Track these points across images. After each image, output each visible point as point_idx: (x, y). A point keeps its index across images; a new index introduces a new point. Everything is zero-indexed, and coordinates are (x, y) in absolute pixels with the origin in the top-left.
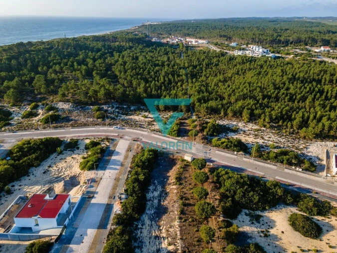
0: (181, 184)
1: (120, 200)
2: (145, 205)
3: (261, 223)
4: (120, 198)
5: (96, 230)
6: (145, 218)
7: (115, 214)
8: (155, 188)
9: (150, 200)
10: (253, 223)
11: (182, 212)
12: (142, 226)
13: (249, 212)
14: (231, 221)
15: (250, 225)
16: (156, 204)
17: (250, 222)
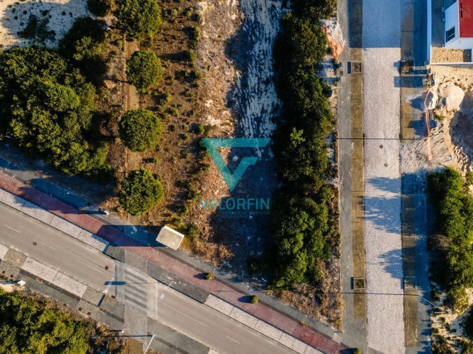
0: (195, 129)
1: (333, 61)
2: (276, 67)
3: (27, 16)
4: (336, 66)
6: (270, 29)
7: (335, 16)
8: (258, 126)
9: (267, 83)
10: (45, 13)
11: (191, 35)
12: (273, 6)
13: (44, 44)
14: (89, 13)
15: (52, 7)
16: (252, 71)
17: (50, 17)
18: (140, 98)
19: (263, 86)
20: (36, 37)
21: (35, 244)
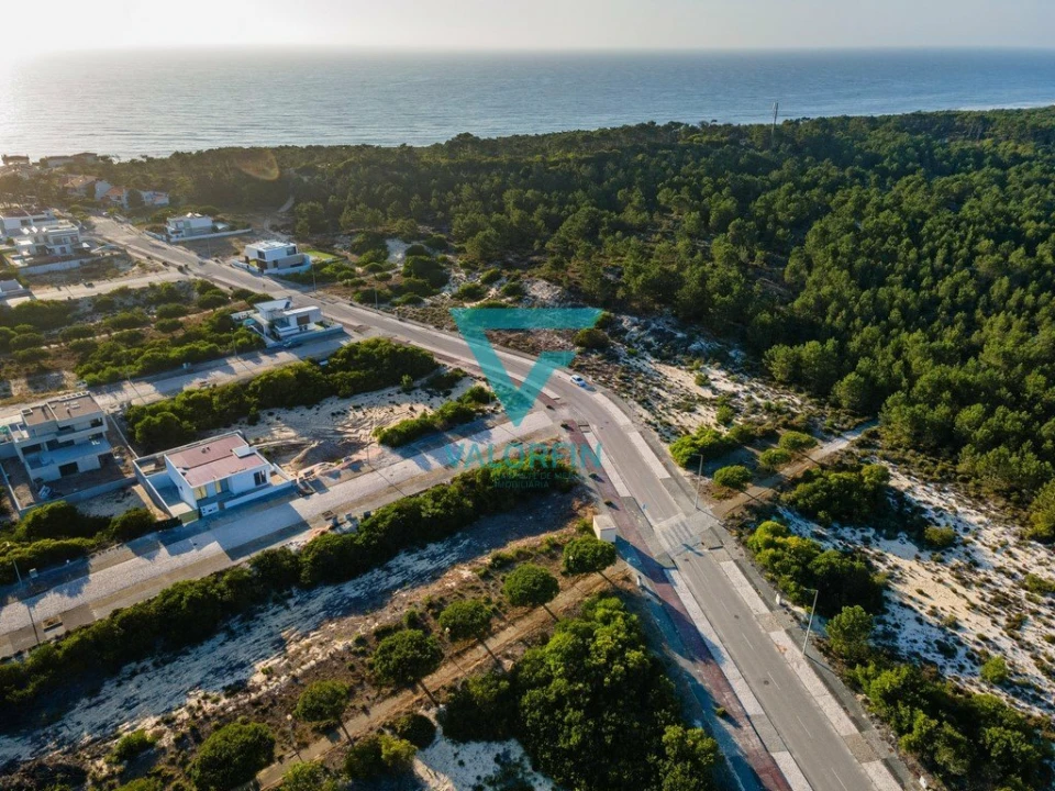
0: (486, 577)
1: (332, 528)
2: (367, 569)
4: (336, 526)
5: (221, 551)
6: (326, 594)
7: (283, 547)
8: (439, 555)
9: (389, 569)
11: (385, 632)
12: (296, 604)
13: (521, 759)
14: (438, 738)
15: (464, 785)
16: (384, 585)
17: (479, 778)
18: (498, 632)
19: (395, 570)
20: (520, 776)
21: (736, 617)
